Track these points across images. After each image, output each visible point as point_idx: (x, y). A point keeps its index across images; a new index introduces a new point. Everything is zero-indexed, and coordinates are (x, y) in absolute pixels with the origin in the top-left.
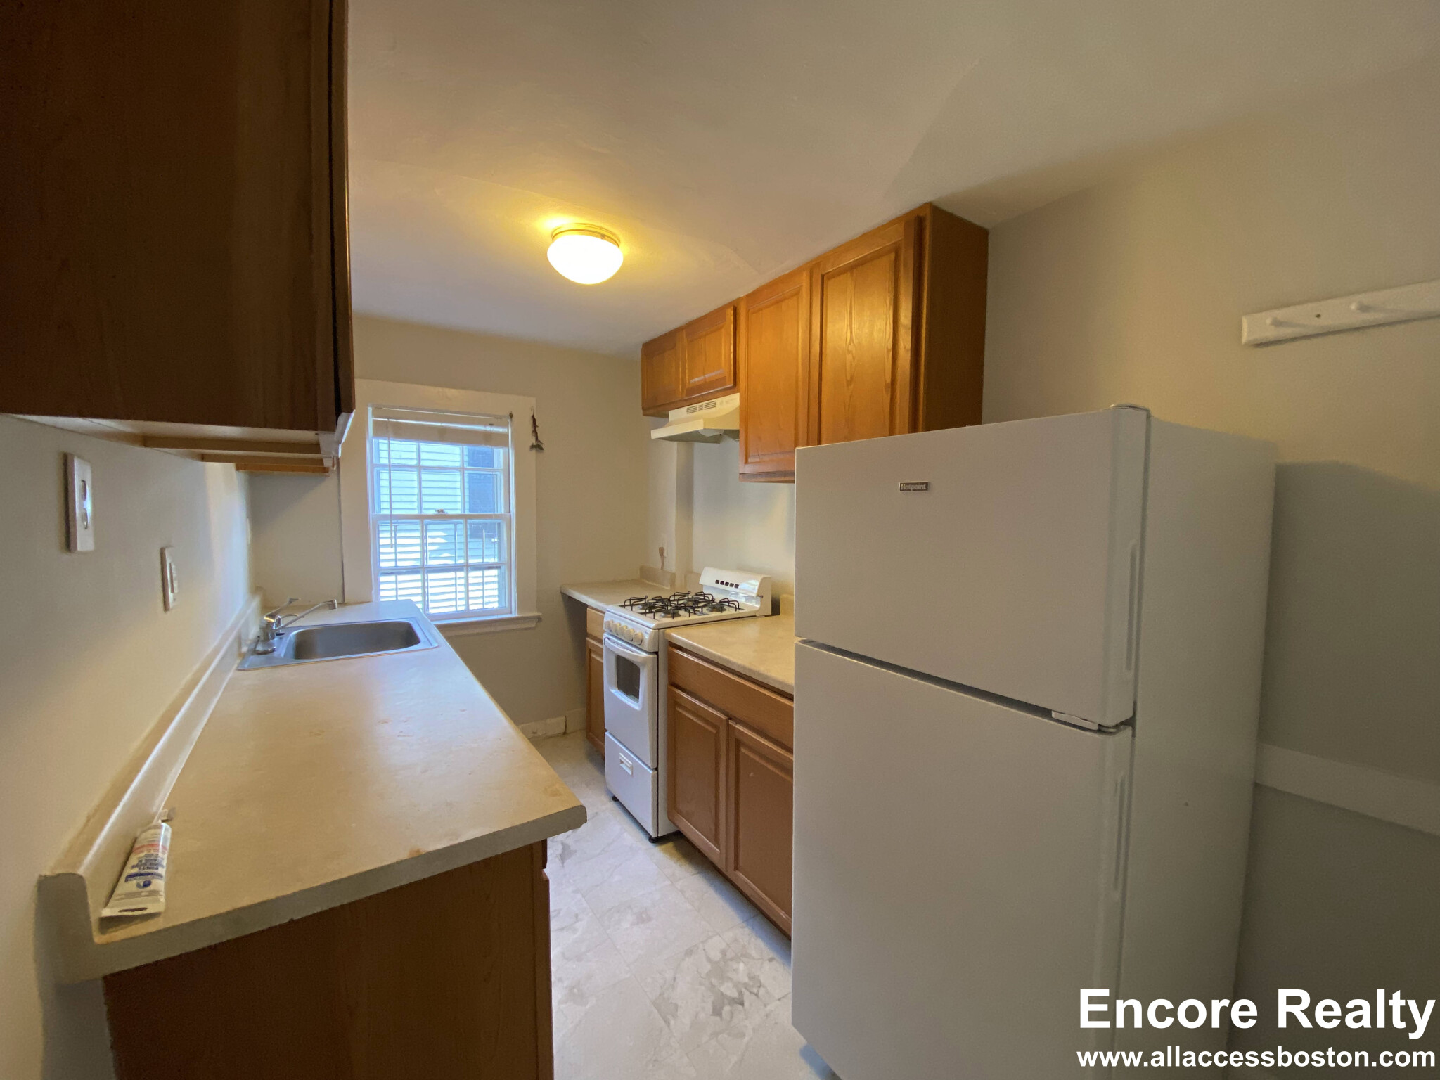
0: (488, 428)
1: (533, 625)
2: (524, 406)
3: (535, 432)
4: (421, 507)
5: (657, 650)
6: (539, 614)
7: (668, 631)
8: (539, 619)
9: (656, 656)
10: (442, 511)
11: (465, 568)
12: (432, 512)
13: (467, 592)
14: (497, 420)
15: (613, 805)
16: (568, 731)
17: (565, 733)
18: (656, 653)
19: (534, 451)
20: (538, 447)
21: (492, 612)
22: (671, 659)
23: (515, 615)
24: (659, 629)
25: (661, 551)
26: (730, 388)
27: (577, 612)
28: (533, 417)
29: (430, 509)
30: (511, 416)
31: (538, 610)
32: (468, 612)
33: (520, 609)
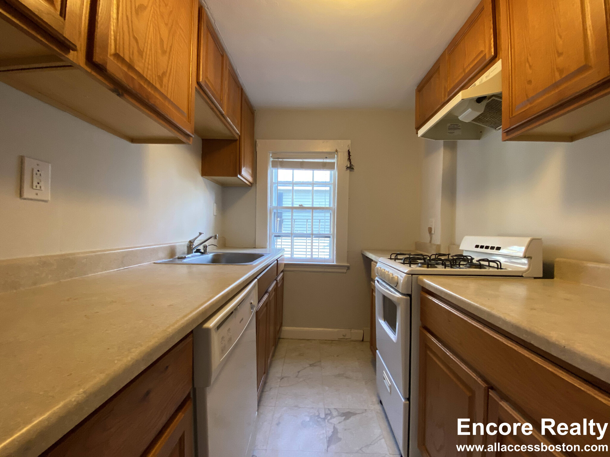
0: (325, 160)
1: (345, 271)
2: (344, 145)
3: (349, 159)
4: (292, 204)
5: (410, 293)
6: (348, 265)
8: (348, 268)
9: (409, 298)
10: (302, 205)
11: (311, 236)
12: (298, 206)
13: (312, 249)
14: (330, 155)
15: (378, 407)
16: (364, 340)
17: (363, 340)
18: (410, 296)
19: (348, 171)
20: (350, 168)
21: (325, 260)
22: (424, 302)
23: (335, 263)
25: (430, 230)
27: (368, 263)
28: (349, 151)
29: (296, 205)
30: (337, 151)
31: (348, 262)
32: (312, 259)
33: (337, 260)
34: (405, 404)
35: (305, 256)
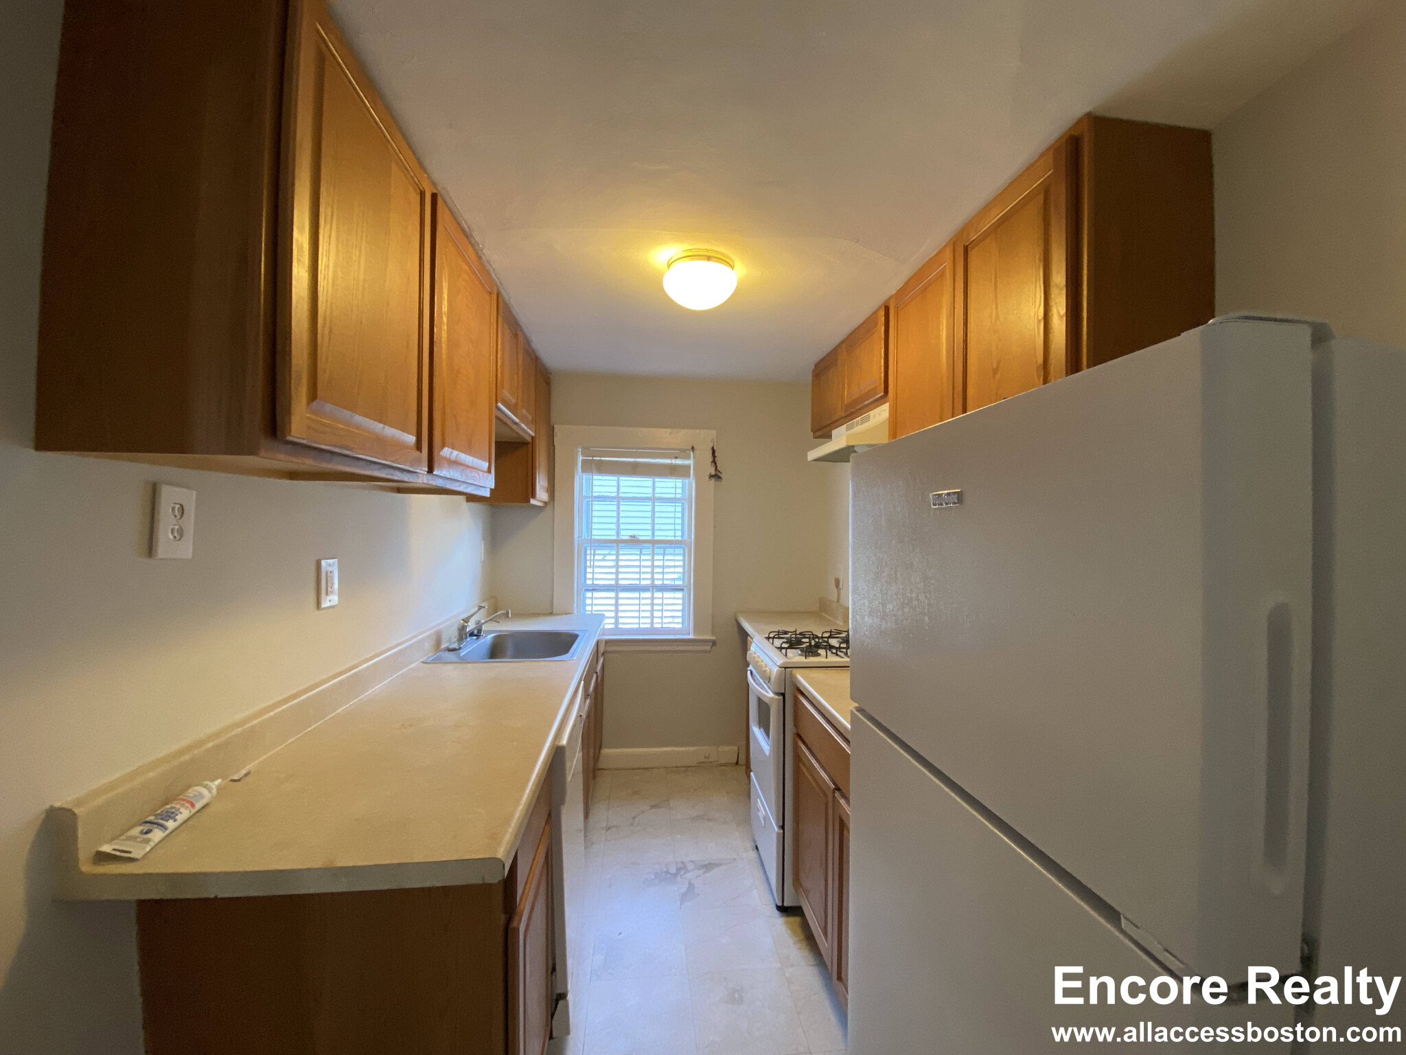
0: (674, 461)
1: (708, 648)
2: (705, 438)
3: (714, 462)
4: (618, 534)
5: (783, 691)
6: (714, 638)
7: (795, 671)
8: (714, 643)
9: (782, 697)
10: (634, 536)
11: (651, 588)
12: (627, 538)
13: (652, 611)
14: (682, 453)
16: (740, 762)
17: (737, 763)
19: (713, 480)
20: (716, 476)
21: (674, 631)
23: (691, 636)
24: (785, 668)
25: (837, 582)
26: (882, 397)
27: (744, 636)
28: (713, 448)
29: (625, 535)
30: (693, 448)
31: (713, 634)
32: (652, 630)
33: (697, 629)
34: (778, 834)
35: (637, 626)
